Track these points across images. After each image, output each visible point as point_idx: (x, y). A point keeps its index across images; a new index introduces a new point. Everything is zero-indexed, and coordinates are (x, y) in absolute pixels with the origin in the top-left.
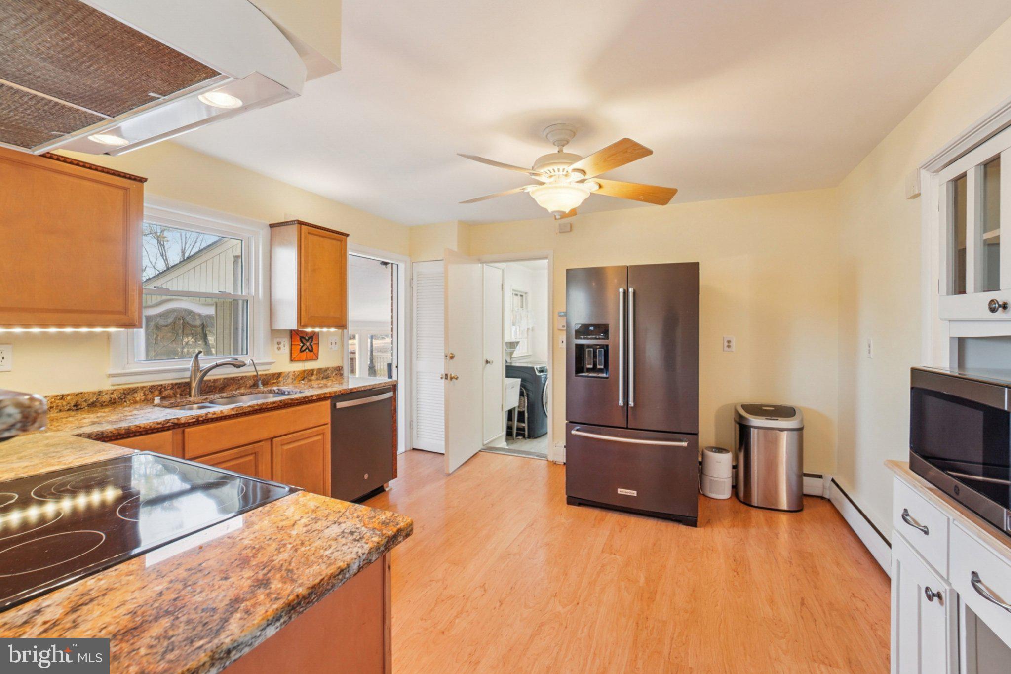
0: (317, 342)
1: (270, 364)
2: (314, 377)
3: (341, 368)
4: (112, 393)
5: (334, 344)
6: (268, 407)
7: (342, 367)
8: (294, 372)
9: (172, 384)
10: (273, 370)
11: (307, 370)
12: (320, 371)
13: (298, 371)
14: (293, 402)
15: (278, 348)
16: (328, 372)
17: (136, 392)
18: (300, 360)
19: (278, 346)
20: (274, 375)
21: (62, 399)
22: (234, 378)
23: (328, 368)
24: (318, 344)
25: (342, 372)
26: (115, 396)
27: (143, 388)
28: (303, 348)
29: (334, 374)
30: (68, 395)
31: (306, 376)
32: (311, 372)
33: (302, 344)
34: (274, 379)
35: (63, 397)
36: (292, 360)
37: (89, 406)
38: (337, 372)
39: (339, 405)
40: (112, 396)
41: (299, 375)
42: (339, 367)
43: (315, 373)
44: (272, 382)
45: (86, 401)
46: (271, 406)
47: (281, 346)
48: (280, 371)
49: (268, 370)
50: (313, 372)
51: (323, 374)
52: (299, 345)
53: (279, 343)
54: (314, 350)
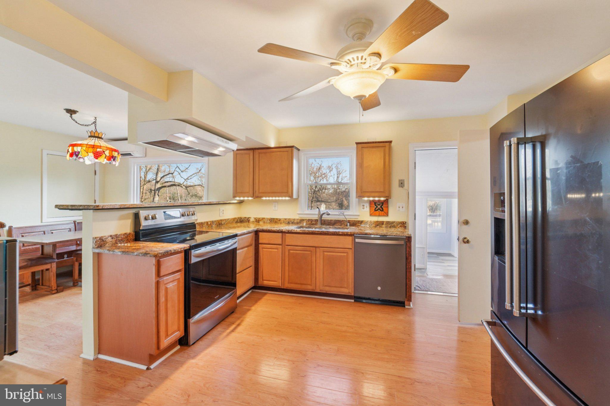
0: (387, 206)
1: (359, 216)
2: (384, 226)
3: (404, 223)
4: (297, 220)
5: (402, 207)
6: (316, 232)
7: (406, 223)
8: (371, 221)
9: (315, 219)
10: (360, 219)
11: (379, 221)
12: (388, 223)
13: (374, 221)
14: (328, 233)
15: (363, 208)
16: (394, 224)
17: (304, 221)
18: (375, 215)
19: (363, 207)
20: (359, 221)
21: (286, 220)
22: (339, 220)
23: (394, 222)
24: (388, 207)
25: (405, 225)
26: (298, 221)
27: (306, 219)
28: (377, 209)
29: (399, 226)
30: (287, 219)
31: (379, 224)
32: (382, 223)
33: (375, 207)
34: (359, 223)
35: (286, 219)
36: (371, 215)
37: (292, 223)
38: (401, 225)
39: (357, 240)
40: (297, 221)
41: (373, 223)
42: (403, 222)
43: (385, 223)
44: (358, 225)
45: (291, 221)
46: (317, 232)
47: (365, 207)
48: (362, 220)
49: (358, 219)
50: (383, 223)
51: (391, 224)
52: (374, 207)
53: (363, 206)
54: (384, 211)
